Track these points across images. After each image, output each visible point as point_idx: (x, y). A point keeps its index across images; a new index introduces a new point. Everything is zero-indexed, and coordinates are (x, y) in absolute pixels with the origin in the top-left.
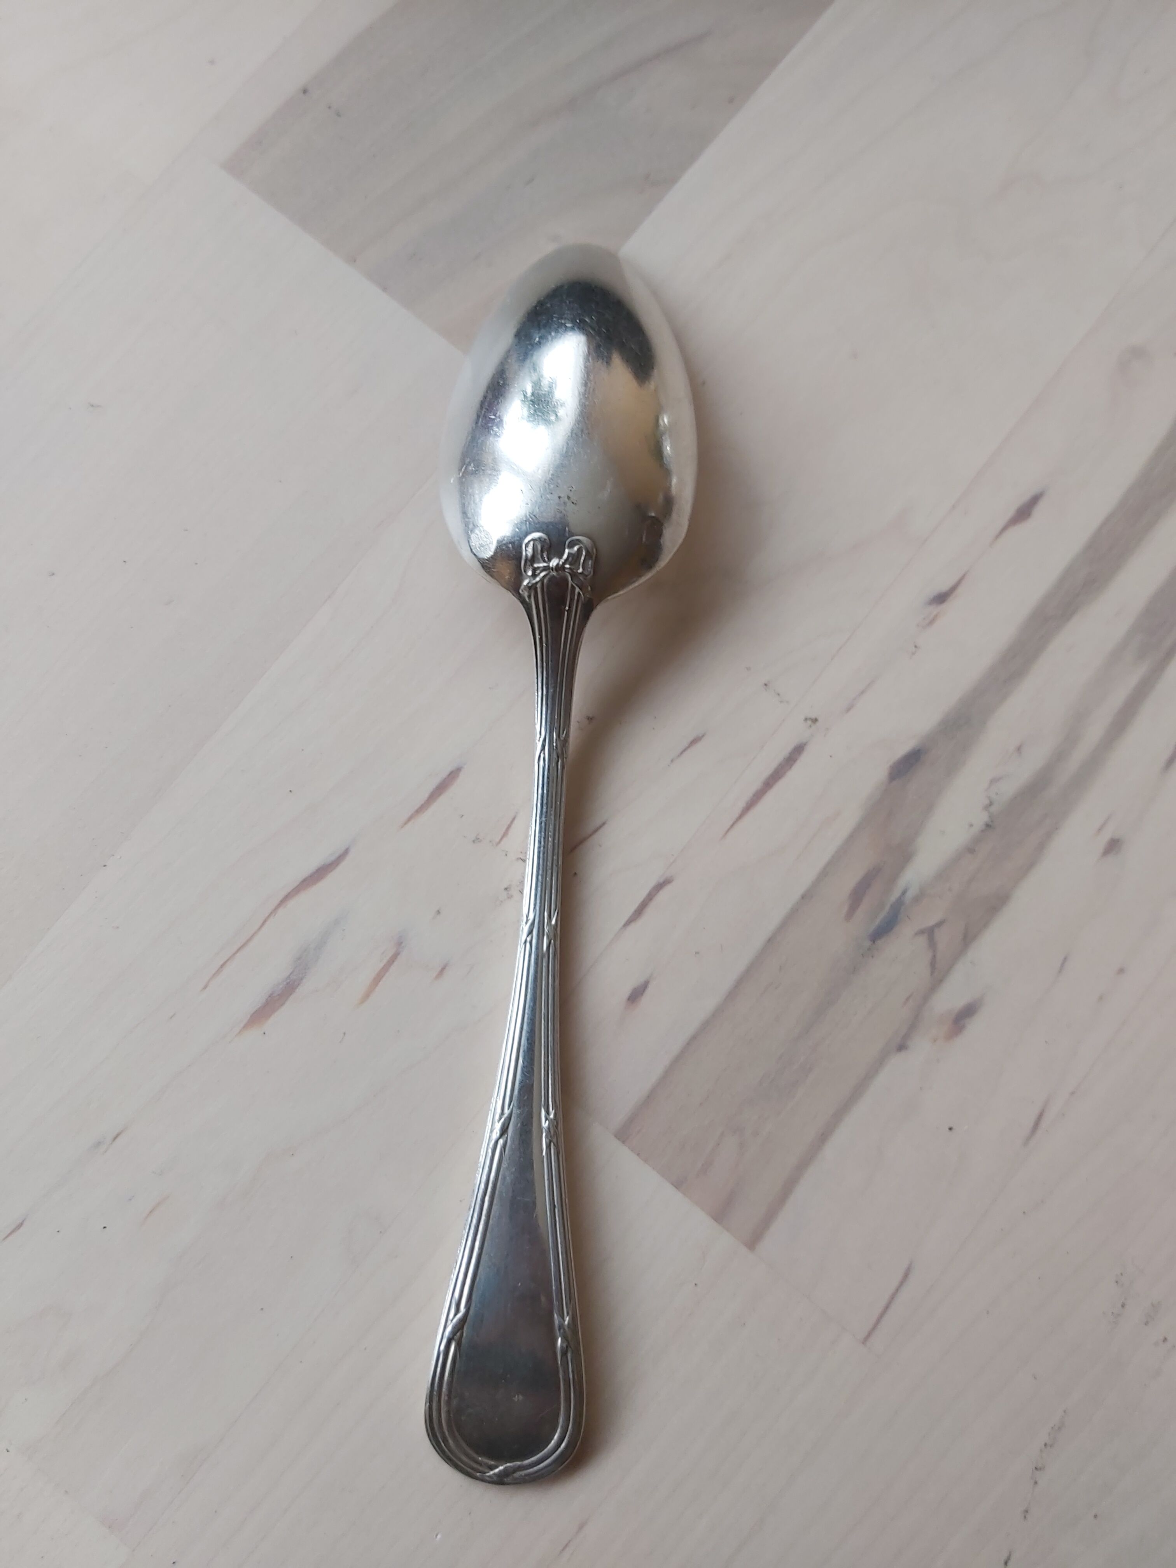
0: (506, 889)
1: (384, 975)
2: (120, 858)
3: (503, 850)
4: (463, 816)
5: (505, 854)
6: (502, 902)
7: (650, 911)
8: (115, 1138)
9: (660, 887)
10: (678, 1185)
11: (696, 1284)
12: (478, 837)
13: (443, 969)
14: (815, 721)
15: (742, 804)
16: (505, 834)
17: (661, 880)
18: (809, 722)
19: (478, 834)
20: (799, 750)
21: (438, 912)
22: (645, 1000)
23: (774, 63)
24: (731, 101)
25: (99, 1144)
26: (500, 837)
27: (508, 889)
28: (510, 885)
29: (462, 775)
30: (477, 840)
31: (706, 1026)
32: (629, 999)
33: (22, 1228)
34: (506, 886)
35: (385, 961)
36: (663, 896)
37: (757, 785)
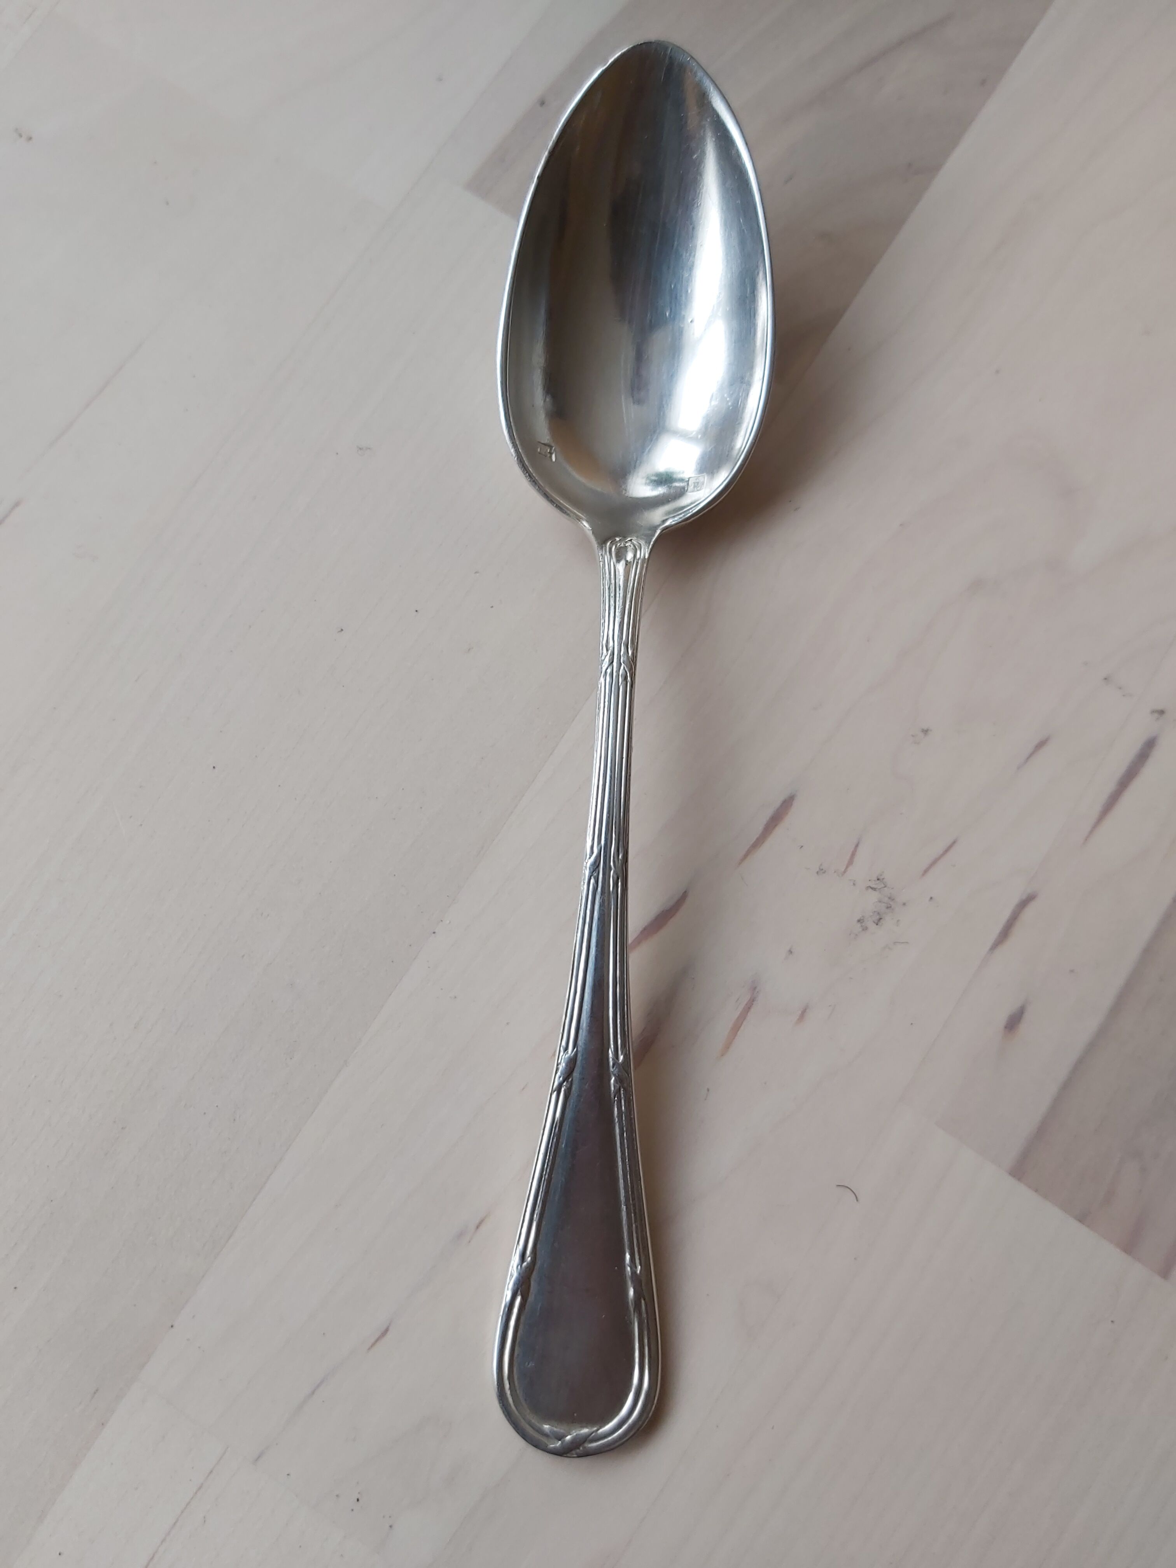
0: (859, 921)
1: (742, 1023)
2: (450, 922)
3: (851, 880)
4: (802, 846)
5: (852, 884)
6: (857, 935)
7: (1018, 932)
8: (478, 1227)
9: (1024, 904)
10: (1082, 1218)
11: (1112, 1321)
12: (821, 868)
13: (804, 1012)
14: (1162, 712)
15: (1098, 808)
16: (851, 862)
17: (1024, 897)
18: (1156, 715)
19: (821, 865)
20: (1149, 746)
21: (790, 952)
22: (1024, 1027)
23: (1021, 42)
24: (983, 82)
25: (460, 1235)
26: (845, 867)
27: (861, 921)
28: (863, 916)
29: (796, 804)
30: (821, 871)
31: (1092, 1047)
32: (1006, 1027)
33: (388, 1333)
34: (859, 918)
35: (741, 1008)
36: (1029, 913)
37: (1110, 787)
